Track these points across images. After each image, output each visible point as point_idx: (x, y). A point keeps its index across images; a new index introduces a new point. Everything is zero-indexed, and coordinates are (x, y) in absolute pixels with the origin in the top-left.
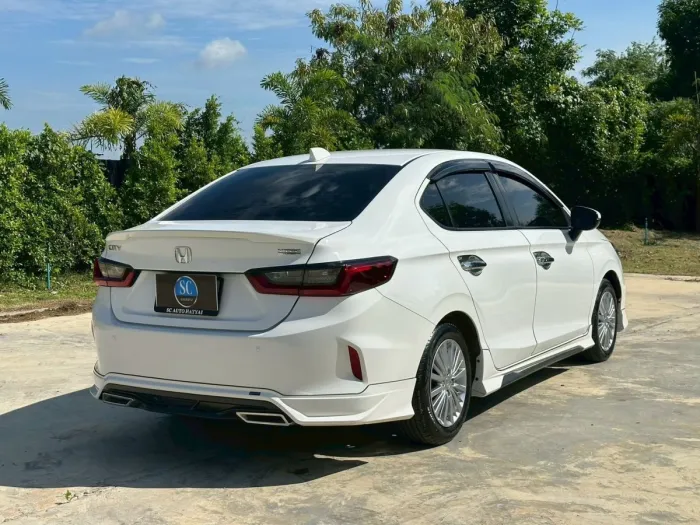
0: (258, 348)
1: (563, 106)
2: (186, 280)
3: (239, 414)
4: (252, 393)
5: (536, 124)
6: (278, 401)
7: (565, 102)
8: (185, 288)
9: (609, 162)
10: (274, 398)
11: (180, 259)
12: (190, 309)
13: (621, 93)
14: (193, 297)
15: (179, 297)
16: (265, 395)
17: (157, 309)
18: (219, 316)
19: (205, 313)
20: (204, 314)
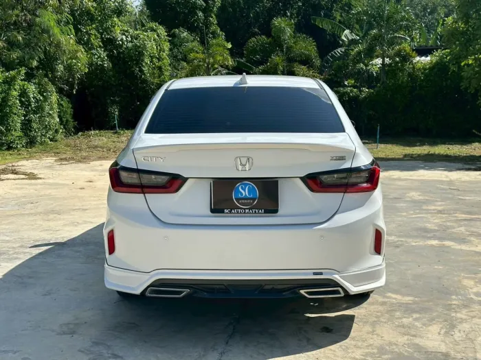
0: (322, 236)
1: (121, 43)
2: (246, 185)
3: (302, 292)
4: (315, 274)
5: (104, 55)
6: (337, 277)
7: (122, 40)
8: (244, 191)
9: (153, 84)
10: (335, 276)
11: (240, 168)
12: (249, 209)
13: (156, 36)
14: (254, 199)
15: (238, 200)
16: (327, 274)
17: (213, 211)
18: (279, 213)
19: (267, 211)
20: (265, 212)
